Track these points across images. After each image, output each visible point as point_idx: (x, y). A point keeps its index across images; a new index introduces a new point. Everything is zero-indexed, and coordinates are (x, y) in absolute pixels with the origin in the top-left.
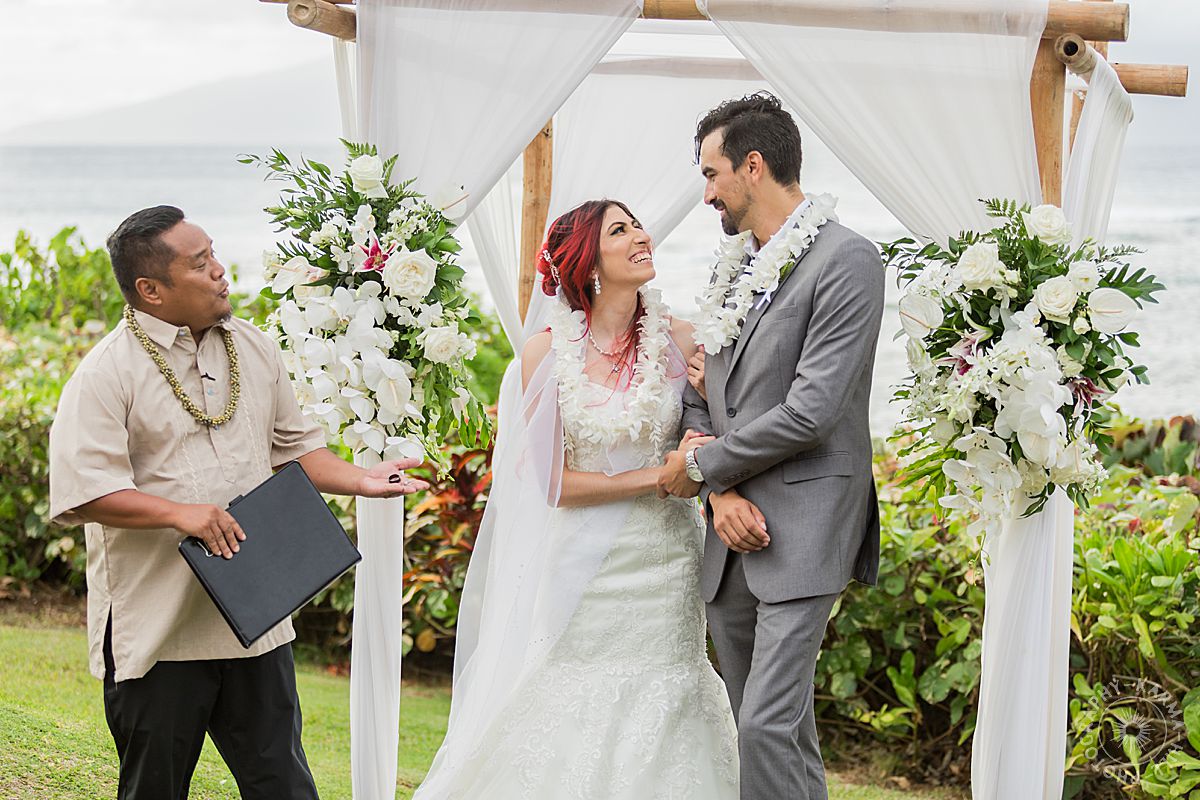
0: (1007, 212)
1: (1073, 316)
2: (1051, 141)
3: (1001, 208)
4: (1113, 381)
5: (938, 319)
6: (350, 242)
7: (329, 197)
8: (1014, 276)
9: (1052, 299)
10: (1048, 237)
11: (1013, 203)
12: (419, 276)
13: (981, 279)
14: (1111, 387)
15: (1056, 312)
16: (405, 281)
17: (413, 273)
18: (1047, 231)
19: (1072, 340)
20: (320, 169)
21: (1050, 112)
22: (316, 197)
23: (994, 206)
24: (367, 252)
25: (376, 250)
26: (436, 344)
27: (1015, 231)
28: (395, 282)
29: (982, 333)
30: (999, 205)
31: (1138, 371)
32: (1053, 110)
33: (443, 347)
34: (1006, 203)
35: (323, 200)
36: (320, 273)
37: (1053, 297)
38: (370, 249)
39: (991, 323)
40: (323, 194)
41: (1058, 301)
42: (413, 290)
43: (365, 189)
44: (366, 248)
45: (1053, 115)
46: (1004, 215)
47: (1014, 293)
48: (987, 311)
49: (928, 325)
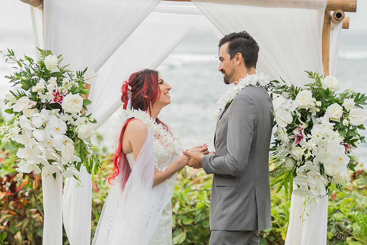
0: (315, 77)
1: (342, 119)
2: (326, 50)
3: (313, 75)
4: (355, 143)
5: (290, 120)
6: (46, 91)
7: (32, 72)
8: (319, 103)
9: (334, 112)
10: (332, 88)
11: (318, 74)
12: (77, 104)
13: (306, 105)
14: (354, 146)
15: (335, 117)
16: (72, 106)
17: (74, 103)
18: (331, 86)
19: (342, 128)
20: (29, 60)
21: (326, 39)
22: (26, 71)
23: (310, 74)
24: (54, 95)
25: (58, 93)
26: (84, 131)
27: (317, 85)
28: (67, 107)
29: (304, 126)
30: (312, 74)
31: (362, 138)
32: (327, 38)
33: (86, 133)
34: (315, 73)
35: (30, 72)
36: (35, 103)
37: (334, 111)
38: (55, 94)
39: (307, 121)
40: (29, 70)
41: (336, 113)
42: (74, 110)
43: (51, 69)
44: (54, 93)
45: (327, 40)
46: (314, 78)
47: (318, 110)
48: (306, 117)
49: (286, 122)
